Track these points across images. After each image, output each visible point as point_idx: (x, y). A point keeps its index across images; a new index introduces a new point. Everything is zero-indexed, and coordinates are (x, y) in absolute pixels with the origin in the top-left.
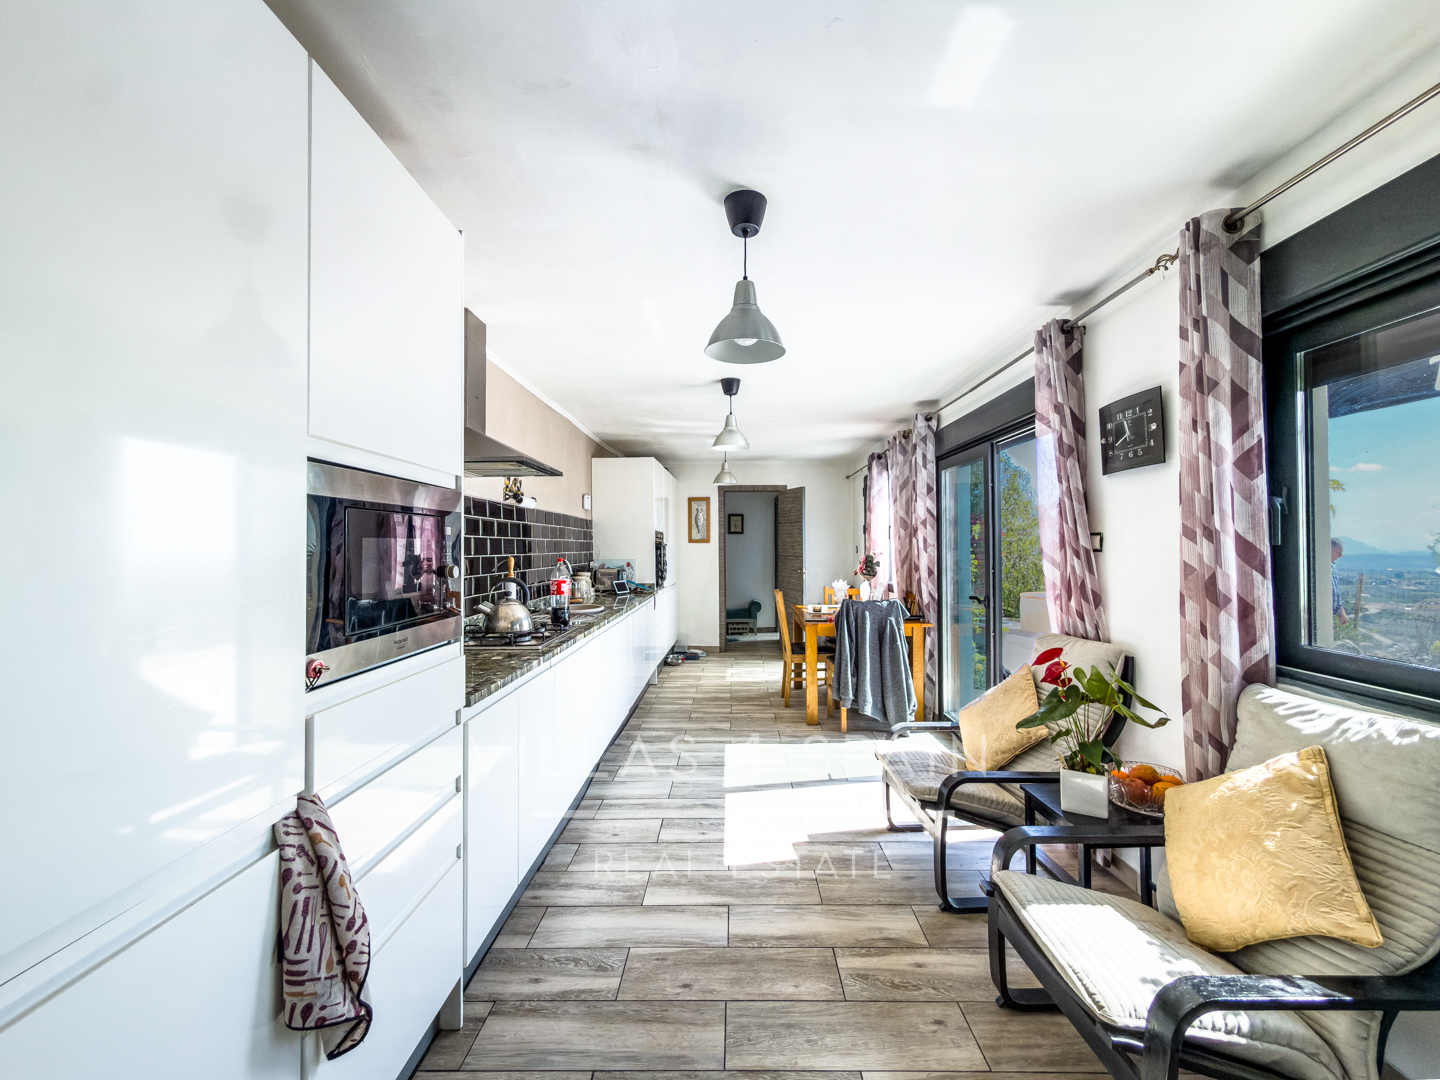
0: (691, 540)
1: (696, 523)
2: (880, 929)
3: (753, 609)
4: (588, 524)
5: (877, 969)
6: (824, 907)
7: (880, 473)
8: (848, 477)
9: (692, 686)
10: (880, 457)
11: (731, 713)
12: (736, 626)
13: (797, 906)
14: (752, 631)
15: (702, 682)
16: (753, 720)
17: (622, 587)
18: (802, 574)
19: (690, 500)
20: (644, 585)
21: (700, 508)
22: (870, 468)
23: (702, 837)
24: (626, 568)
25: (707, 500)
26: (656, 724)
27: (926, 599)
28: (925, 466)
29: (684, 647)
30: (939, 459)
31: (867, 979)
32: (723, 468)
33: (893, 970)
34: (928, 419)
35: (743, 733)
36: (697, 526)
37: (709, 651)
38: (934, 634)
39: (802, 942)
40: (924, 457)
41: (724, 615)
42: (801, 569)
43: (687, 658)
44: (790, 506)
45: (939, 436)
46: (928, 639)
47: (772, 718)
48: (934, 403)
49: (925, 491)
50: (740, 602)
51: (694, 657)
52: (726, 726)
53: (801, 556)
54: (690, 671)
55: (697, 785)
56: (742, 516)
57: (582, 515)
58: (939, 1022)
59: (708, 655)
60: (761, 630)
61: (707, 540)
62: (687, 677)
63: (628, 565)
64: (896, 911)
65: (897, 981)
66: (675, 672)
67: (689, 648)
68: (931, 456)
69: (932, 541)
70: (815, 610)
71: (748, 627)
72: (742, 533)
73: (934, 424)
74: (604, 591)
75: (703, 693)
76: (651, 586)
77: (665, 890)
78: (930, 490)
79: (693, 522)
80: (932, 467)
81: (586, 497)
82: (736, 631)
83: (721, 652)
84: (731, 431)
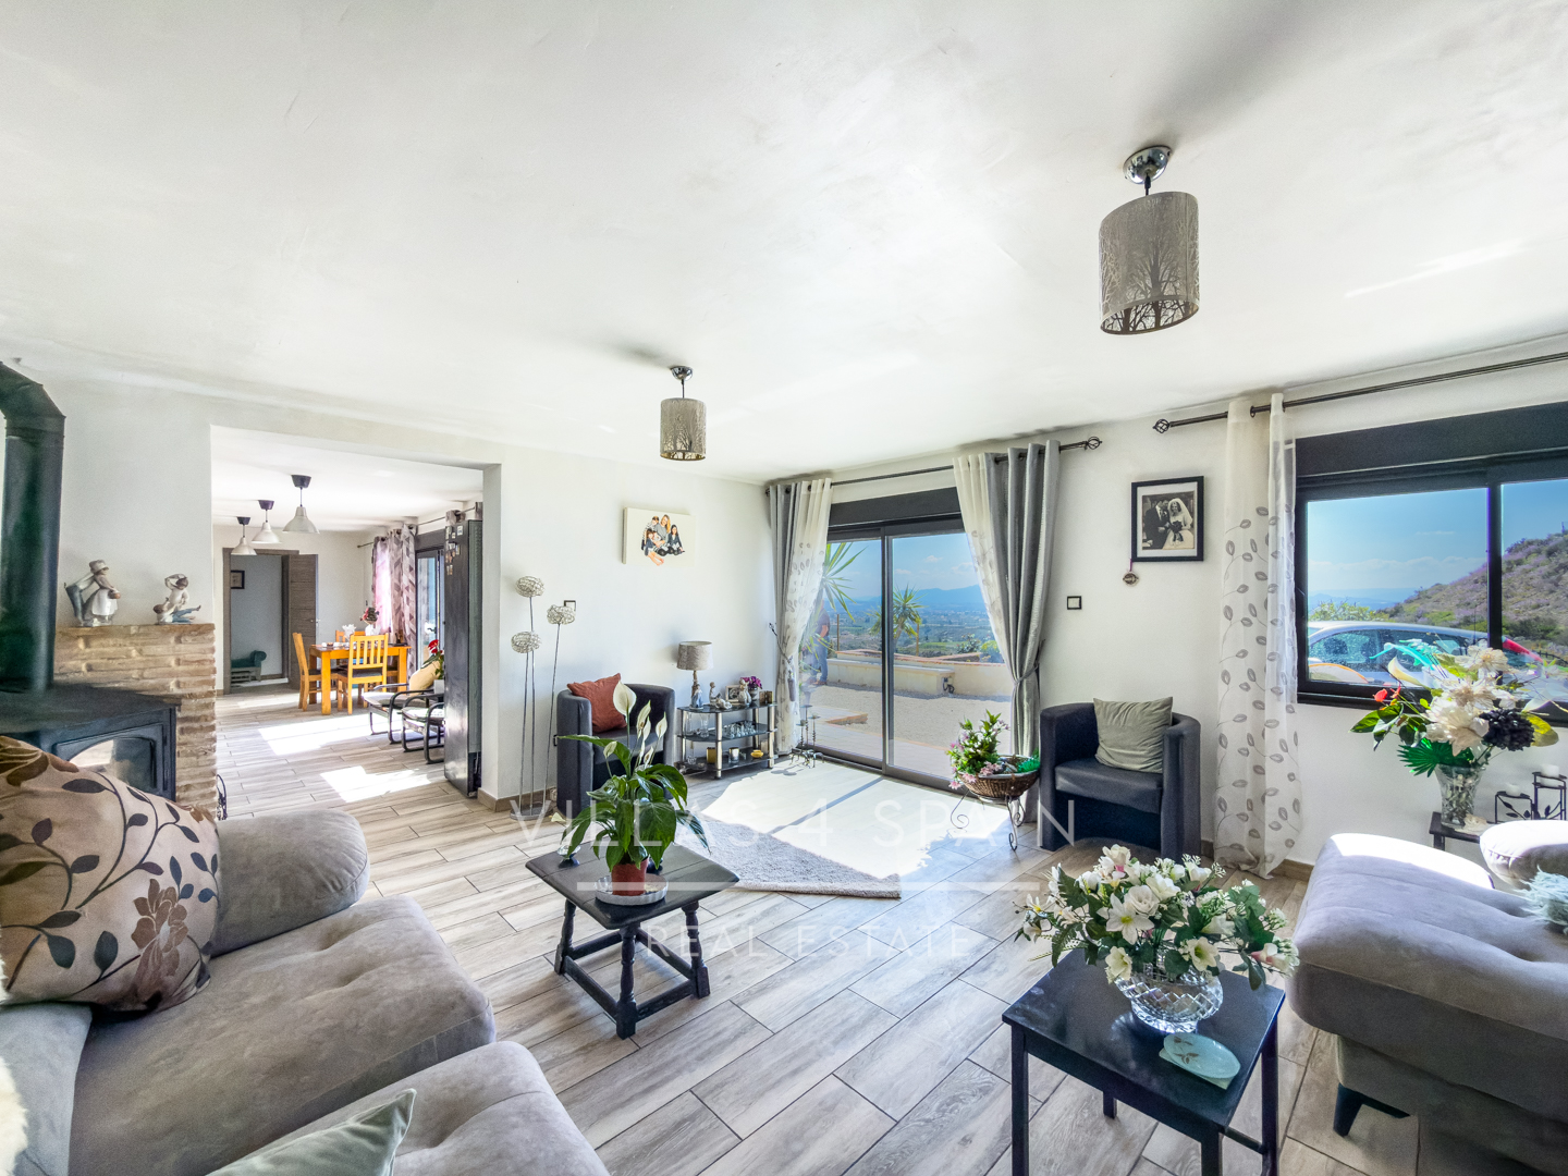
3: (255, 658)
7: (383, 551)
8: (360, 547)
10: (383, 540)
14: (254, 679)
18: (314, 624)
22: (375, 547)
27: (408, 632)
28: (408, 555)
30: (417, 552)
32: (241, 542)
34: (410, 528)
38: (413, 653)
40: (408, 549)
44: (303, 568)
45: (417, 539)
46: (409, 656)
48: (415, 518)
49: (408, 569)
50: (244, 651)
53: (313, 610)
56: (243, 572)
60: (265, 678)
68: (412, 549)
69: (412, 598)
70: (327, 645)
71: (252, 675)
72: (243, 587)
73: (414, 531)
78: (411, 569)
80: (413, 556)
83: (226, 693)
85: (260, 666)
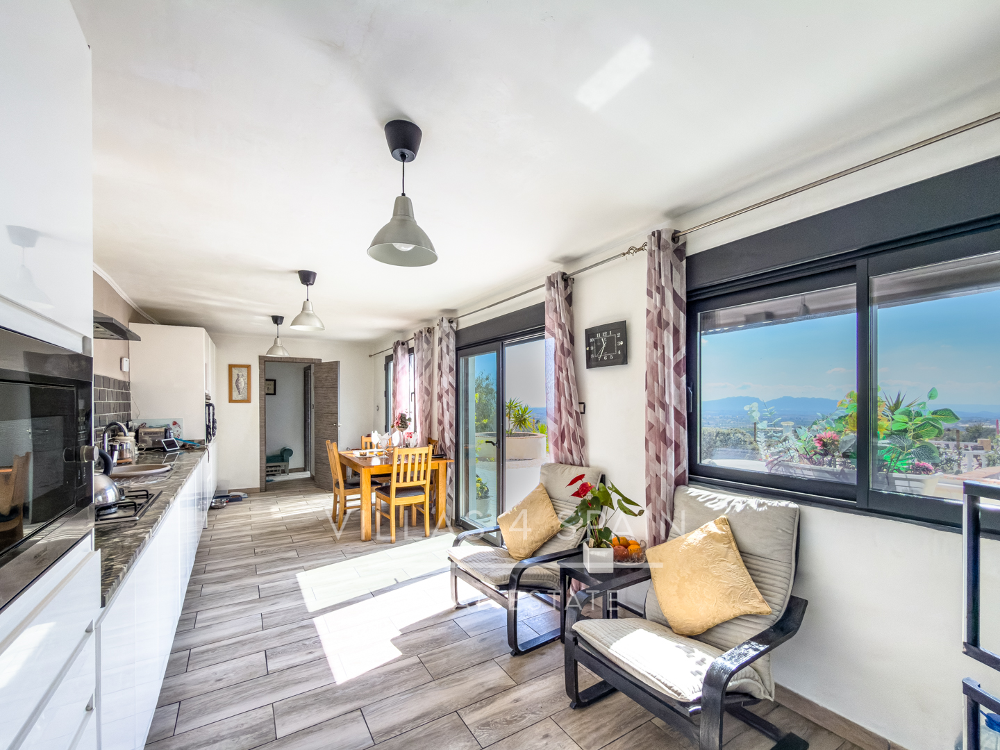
0: (231, 400)
1: (237, 386)
2: (482, 684)
3: (284, 454)
4: (125, 385)
5: (493, 715)
6: (437, 682)
7: (403, 355)
8: (370, 356)
9: (245, 525)
10: (403, 344)
11: (293, 543)
12: (273, 469)
13: (416, 688)
14: (283, 472)
15: (253, 520)
16: (316, 545)
17: (171, 444)
18: (337, 426)
19: (231, 367)
20: (193, 441)
21: (240, 374)
22: (395, 351)
23: (310, 657)
24: (172, 426)
25: (248, 367)
26: (220, 565)
27: (448, 442)
28: (448, 353)
29: (225, 491)
30: (458, 349)
31: (489, 726)
32: (276, 342)
33: (503, 711)
34: (451, 322)
35: (309, 558)
36: (238, 389)
37: (250, 492)
38: (453, 466)
39: (432, 716)
40: (448, 347)
41: (264, 461)
42: (336, 423)
43: (230, 501)
44: (326, 375)
45: (458, 334)
46: (449, 470)
47: (329, 541)
48: (453, 311)
49: (448, 370)
50: (275, 449)
51: (237, 499)
52: (293, 554)
53: (336, 413)
54: (238, 512)
55: (287, 611)
56: (275, 381)
57: (119, 376)
58: (546, 736)
59: (249, 496)
60: (292, 471)
61: (248, 400)
62: (236, 517)
63: (175, 423)
64: (484, 667)
65: (508, 718)
66: (221, 514)
67: (230, 491)
68: (452, 347)
69: (452, 404)
70: (361, 455)
71: (281, 469)
72: (275, 394)
73: (454, 325)
74: (147, 449)
75: (258, 529)
76: (201, 442)
77: (294, 716)
78: (451, 369)
79: (234, 385)
80: (453, 354)
81: (124, 359)
82: (270, 473)
83: (260, 492)
84: (308, 315)
85: (288, 461)
